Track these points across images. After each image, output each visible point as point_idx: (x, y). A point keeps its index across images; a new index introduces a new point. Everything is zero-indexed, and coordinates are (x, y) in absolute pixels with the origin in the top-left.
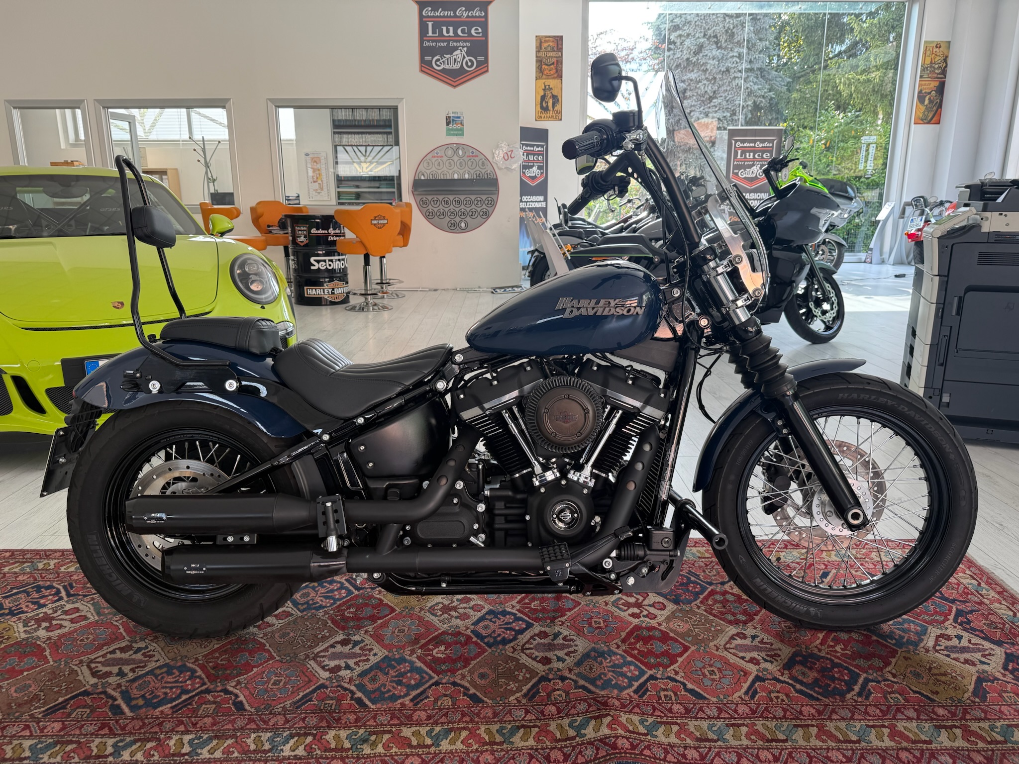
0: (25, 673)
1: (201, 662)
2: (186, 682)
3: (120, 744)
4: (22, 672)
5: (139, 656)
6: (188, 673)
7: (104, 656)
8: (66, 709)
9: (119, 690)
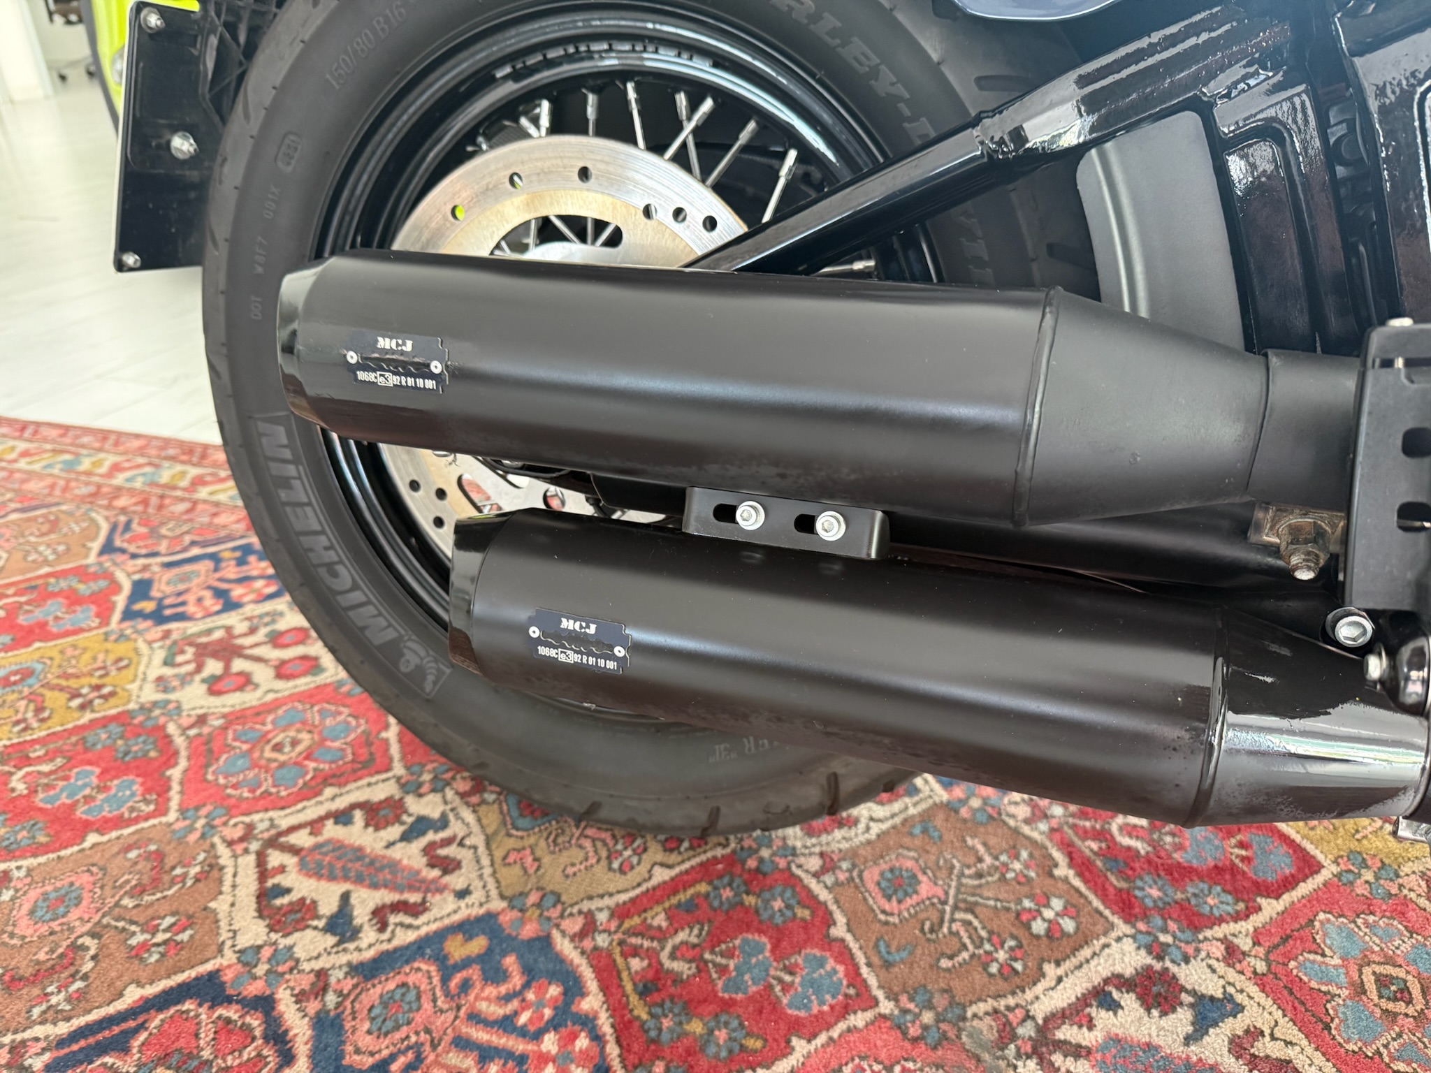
5: (411, 855)
7: (315, 826)
9: (313, 1006)
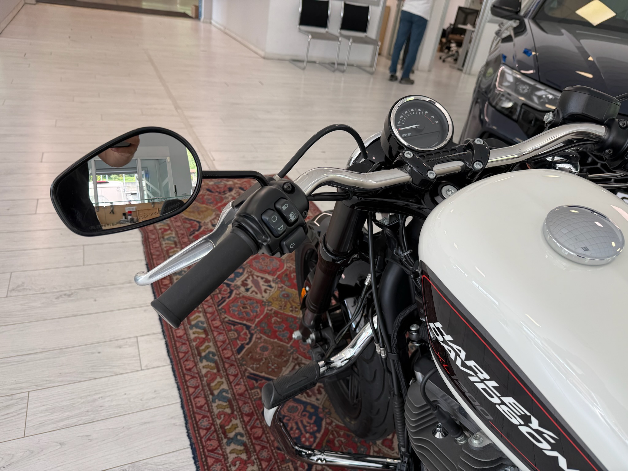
0: (276, 340)
1: (330, 428)
2: (307, 432)
3: (239, 437)
4: (276, 337)
6: (316, 428)
8: (257, 382)
